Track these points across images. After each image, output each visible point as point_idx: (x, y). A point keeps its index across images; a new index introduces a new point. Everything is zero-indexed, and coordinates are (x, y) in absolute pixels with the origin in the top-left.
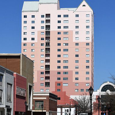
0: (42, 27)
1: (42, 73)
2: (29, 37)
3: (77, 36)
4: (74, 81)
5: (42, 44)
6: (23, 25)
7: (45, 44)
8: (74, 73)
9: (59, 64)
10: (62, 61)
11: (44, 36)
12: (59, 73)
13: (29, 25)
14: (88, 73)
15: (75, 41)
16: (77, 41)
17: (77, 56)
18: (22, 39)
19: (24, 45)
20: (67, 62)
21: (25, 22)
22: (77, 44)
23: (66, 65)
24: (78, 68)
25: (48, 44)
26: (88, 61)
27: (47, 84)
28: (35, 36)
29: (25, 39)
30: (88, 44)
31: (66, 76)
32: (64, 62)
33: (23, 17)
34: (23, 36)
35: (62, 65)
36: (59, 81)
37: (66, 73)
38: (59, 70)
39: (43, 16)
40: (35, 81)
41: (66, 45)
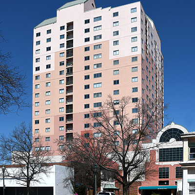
0: (62, 45)
1: (61, 119)
2: (42, 64)
3: (116, 48)
5: (61, 73)
6: (35, 47)
7: (65, 72)
9: (87, 101)
10: (91, 96)
11: (64, 59)
12: (87, 116)
13: (44, 45)
15: (112, 57)
16: (116, 58)
17: (116, 82)
18: (34, 69)
19: (37, 77)
20: (100, 95)
21: (38, 43)
22: (116, 62)
23: (98, 100)
24: (118, 103)
25: (70, 71)
26: (135, 90)
27: (70, 137)
28: (51, 62)
29: (38, 69)
30: (134, 59)
32: (96, 96)
33: (35, 35)
34: (35, 65)
35: (92, 101)
36: (87, 129)
37: (98, 114)
38: (87, 110)
39: (62, 28)
40: (51, 133)
41: (97, 67)
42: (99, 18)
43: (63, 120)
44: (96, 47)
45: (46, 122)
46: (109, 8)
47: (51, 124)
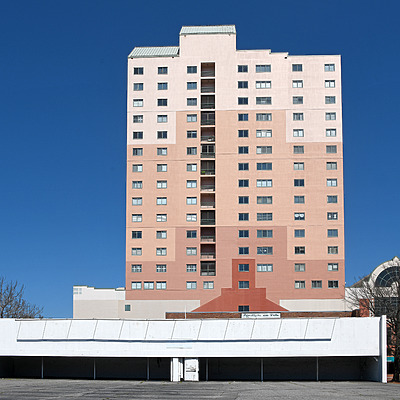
0: (191, 101)
1: (191, 234)
2: (150, 128)
3: (299, 124)
4: (292, 256)
5: (190, 151)
6: (132, 94)
7: (199, 150)
8: (291, 233)
9: (244, 208)
10: (252, 200)
11: (197, 126)
12: (244, 234)
13: (151, 94)
14: (333, 233)
15: (291, 139)
16: (299, 141)
17: (299, 183)
18: (130, 135)
19: (136, 151)
20: (269, 200)
21: (139, 86)
22: (299, 149)
23: (265, 208)
24: (303, 218)
25: (208, 150)
26: (333, 199)
27: (208, 267)
28: (170, 127)
29: (138, 135)
30: (331, 149)
31: (265, 242)
32: (260, 201)
33: (131, 71)
34: (132, 127)
35: (253, 208)
36: (244, 257)
37: (264, 233)
38: (244, 224)
39: (191, 70)
41: (263, 152)
42: (267, 68)
43: (195, 236)
44: (260, 116)
45: (157, 237)
46: (286, 54)
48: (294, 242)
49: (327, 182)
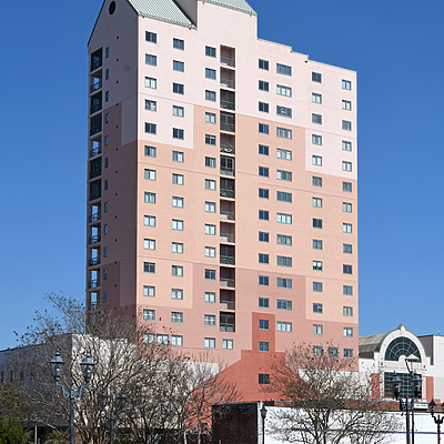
0: (210, 95)
1: (209, 274)
2: (165, 120)
3: (317, 149)
4: (311, 315)
5: (208, 161)
6: (144, 69)
7: (218, 163)
8: (310, 286)
9: (264, 248)
10: (272, 238)
11: (216, 131)
12: (264, 281)
13: (165, 74)
14: (348, 290)
15: (311, 168)
17: (317, 223)
18: (141, 126)
19: (148, 150)
20: (288, 241)
21: (151, 59)
22: (317, 181)
23: (285, 251)
24: (320, 268)
25: (228, 164)
26: (348, 249)
27: (228, 320)
28: (185, 123)
29: (150, 128)
30: (347, 186)
31: (284, 294)
32: (280, 240)
33: (142, 34)
34: (144, 117)
35: (273, 250)
37: (284, 283)
38: (264, 268)
39: (210, 51)
40: (186, 304)
41: (284, 177)
42: (287, 69)
43: (213, 277)
44: (280, 131)
45: (173, 274)
46: (306, 57)
47: (186, 281)
48: (312, 297)
49: (343, 226)
